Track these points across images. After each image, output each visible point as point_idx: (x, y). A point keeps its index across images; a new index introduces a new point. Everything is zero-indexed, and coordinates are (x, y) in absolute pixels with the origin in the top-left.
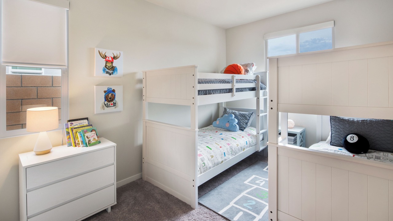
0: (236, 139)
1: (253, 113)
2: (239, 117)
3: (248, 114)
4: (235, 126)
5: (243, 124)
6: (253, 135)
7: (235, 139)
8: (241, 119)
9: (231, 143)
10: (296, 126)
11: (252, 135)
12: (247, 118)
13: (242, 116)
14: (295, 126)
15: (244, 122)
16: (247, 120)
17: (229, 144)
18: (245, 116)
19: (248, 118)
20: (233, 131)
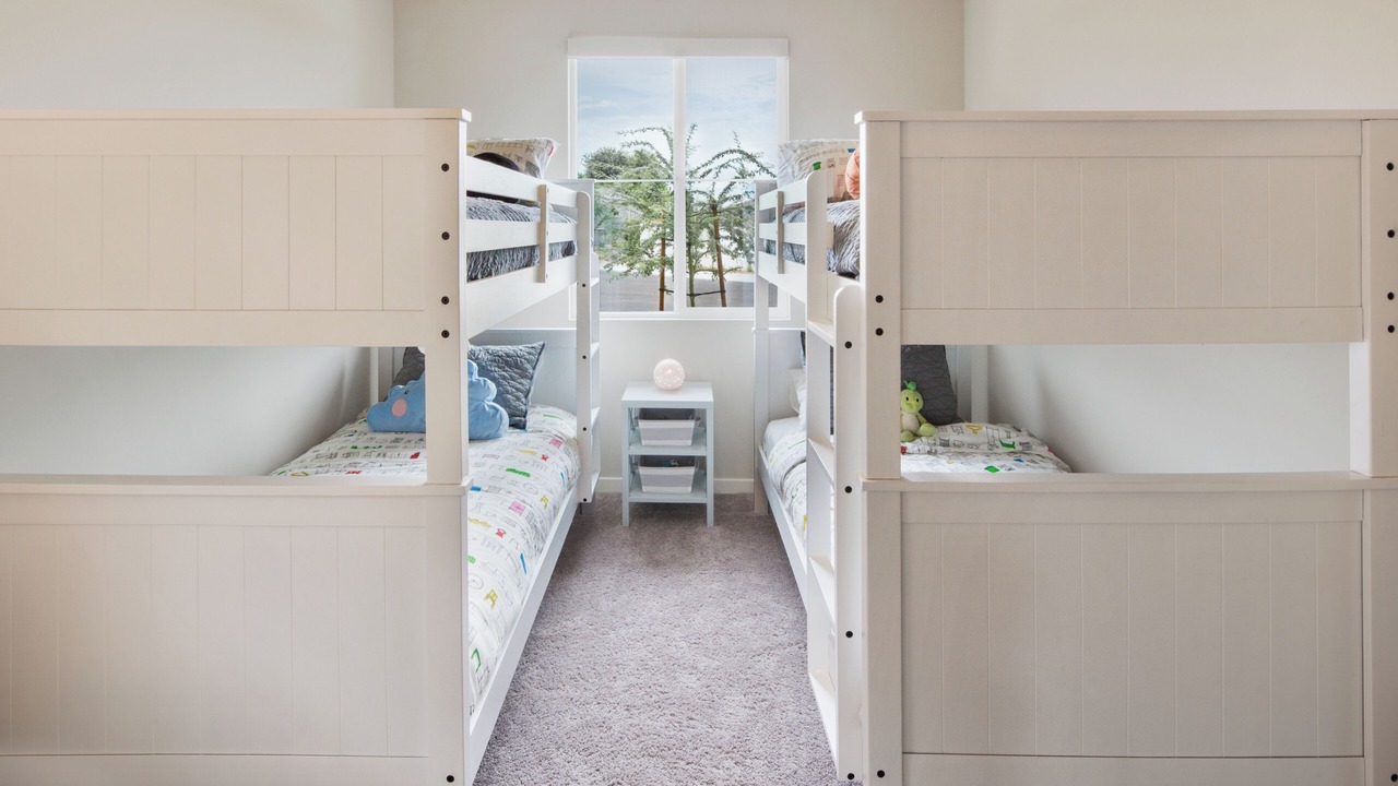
0: (528, 475)
1: (543, 346)
2: (497, 372)
3: (530, 353)
4: (494, 416)
5: (518, 399)
6: (569, 441)
7: (524, 474)
8: (504, 378)
9: (523, 498)
10: (692, 380)
11: (566, 443)
12: (526, 370)
13: (507, 363)
14: (685, 380)
15: (518, 390)
16: (526, 377)
17: (518, 508)
18: (516, 363)
19: (531, 371)
20: (487, 438)
